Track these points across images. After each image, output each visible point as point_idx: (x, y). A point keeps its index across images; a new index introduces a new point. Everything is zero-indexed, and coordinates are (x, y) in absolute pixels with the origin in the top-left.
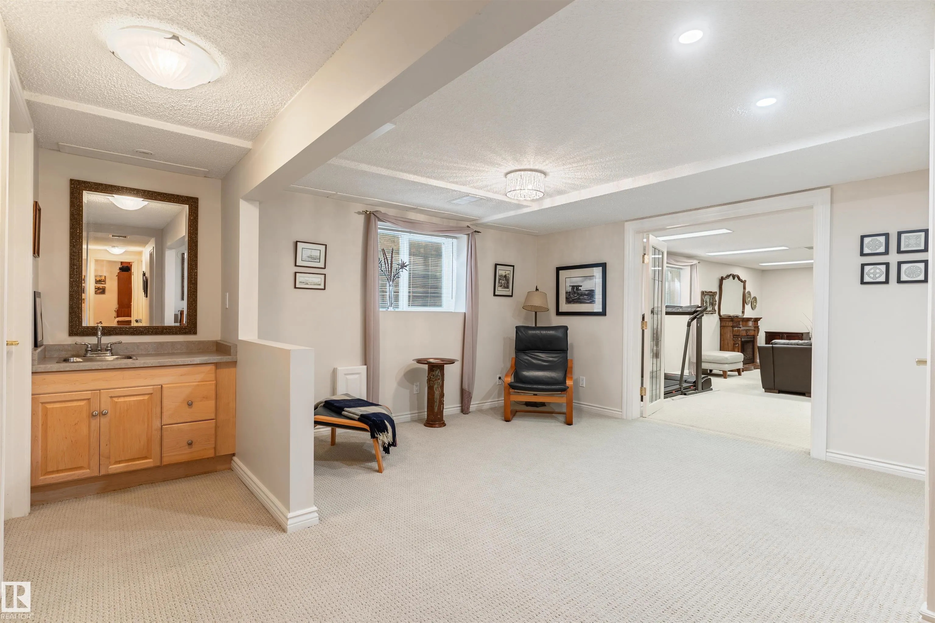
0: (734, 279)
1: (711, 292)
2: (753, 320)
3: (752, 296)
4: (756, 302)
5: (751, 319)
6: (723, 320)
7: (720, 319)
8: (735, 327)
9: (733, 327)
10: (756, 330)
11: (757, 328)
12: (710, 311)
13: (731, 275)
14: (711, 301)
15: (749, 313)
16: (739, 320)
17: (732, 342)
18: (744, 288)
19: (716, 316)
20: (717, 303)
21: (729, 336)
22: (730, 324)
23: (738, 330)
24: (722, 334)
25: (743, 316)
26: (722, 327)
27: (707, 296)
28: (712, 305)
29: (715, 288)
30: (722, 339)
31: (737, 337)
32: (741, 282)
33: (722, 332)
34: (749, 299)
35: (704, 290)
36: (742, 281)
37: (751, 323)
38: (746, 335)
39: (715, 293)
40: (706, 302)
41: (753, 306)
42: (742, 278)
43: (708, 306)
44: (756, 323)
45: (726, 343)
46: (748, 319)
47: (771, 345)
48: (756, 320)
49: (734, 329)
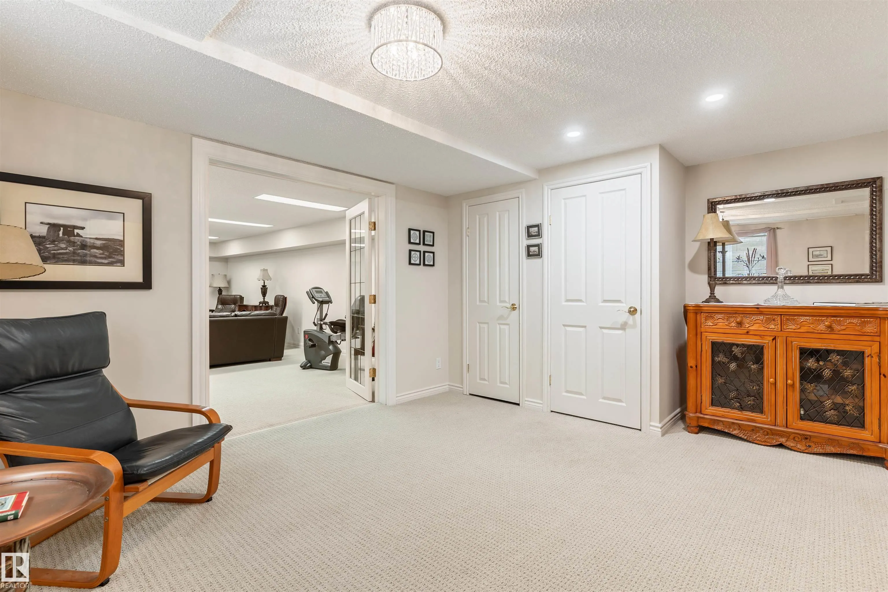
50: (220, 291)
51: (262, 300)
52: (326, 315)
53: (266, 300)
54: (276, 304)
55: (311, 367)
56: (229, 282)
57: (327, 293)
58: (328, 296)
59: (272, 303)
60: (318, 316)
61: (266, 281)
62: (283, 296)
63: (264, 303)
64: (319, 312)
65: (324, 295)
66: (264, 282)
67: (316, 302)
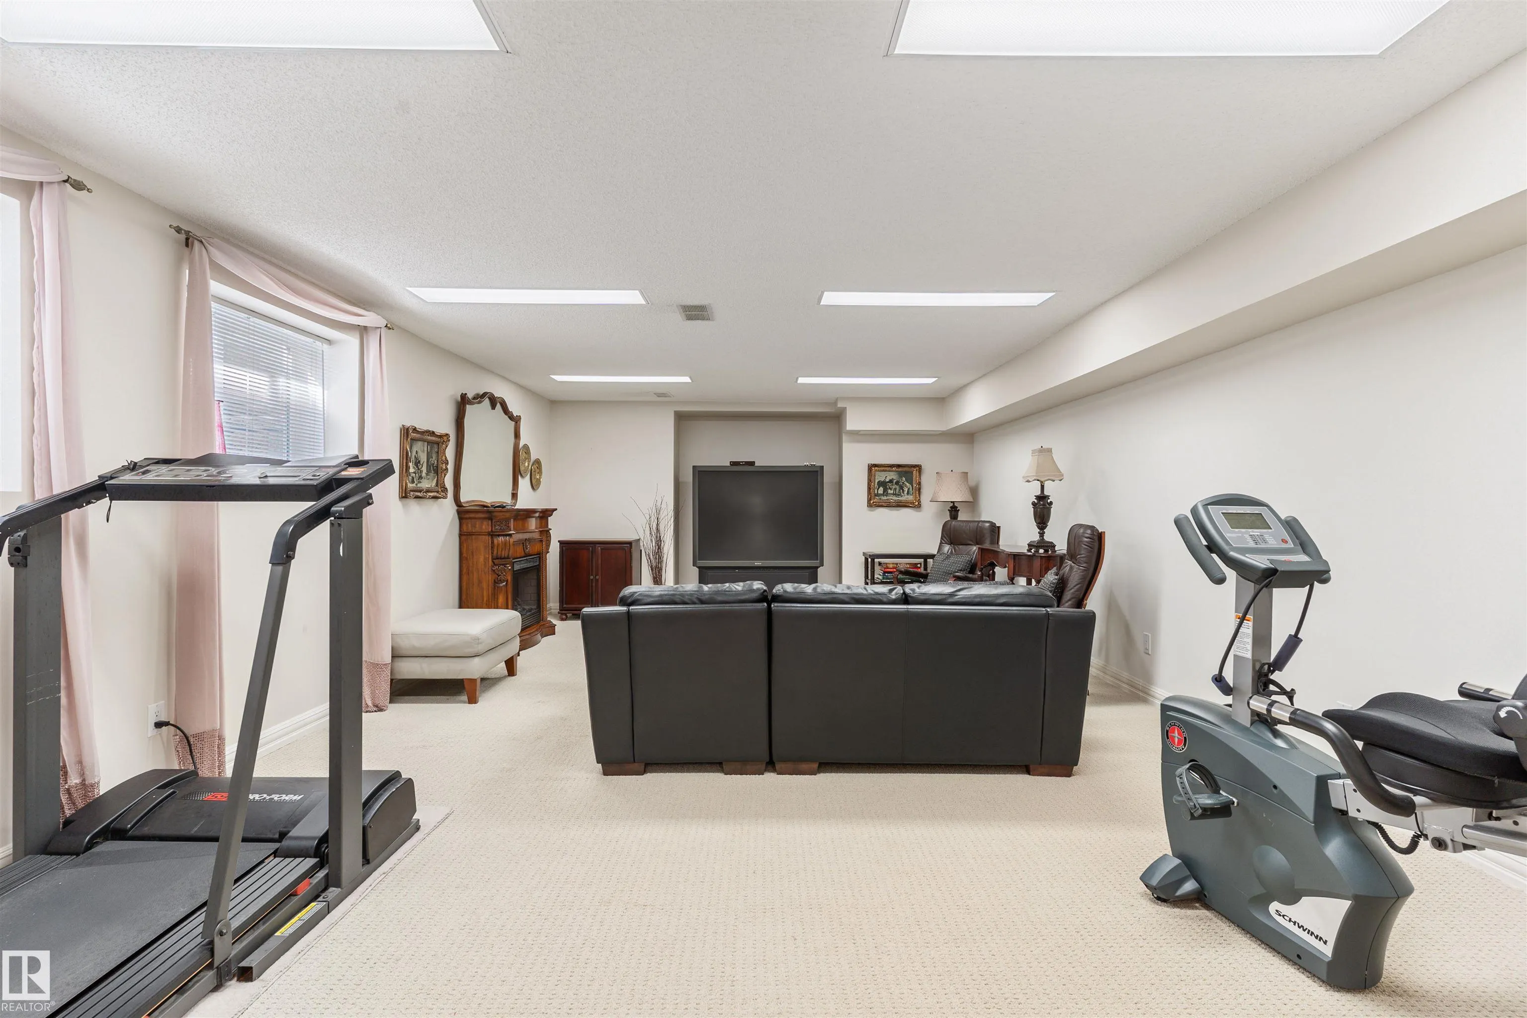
0: (493, 407)
1: (433, 433)
2: (537, 515)
3: (533, 457)
4: (540, 473)
5: (534, 511)
6: (467, 516)
7: (459, 512)
8: (499, 535)
9: (492, 535)
10: (544, 539)
11: (545, 533)
12: (428, 491)
13: (484, 395)
14: (434, 460)
15: (527, 499)
16: (508, 515)
17: (490, 578)
18: (517, 435)
19: (447, 506)
20: (451, 467)
21: (482, 559)
22: (486, 526)
23: (505, 543)
24: (465, 555)
25: (515, 504)
26: (464, 536)
27: (420, 443)
28: (436, 472)
29: (444, 425)
30: (465, 570)
31: (503, 562)
32: (509, 417)
33: (464, 550)
34: (526, 464)
35: (408, 424)
36: (511, 417)
37: (533, 524)
38: (523, 554)
39: (445, 438)
40: (417, 463)
41: (534, 481)
42: (511, 408)
43: (424, 474)
44: (544, 521)
45: (476, 581)
46: (528, 513)
47: (625, 608)
48: (546, 514)
49: (495, 541)
50: (954, 510)
51: (1036, 538)
52: (1293, 642)
53: (1047, 538)
54: (1072, 554)
55: (1199, 899)
56: (974, 491)
57: (1292, 526)
58: (1304, 543)
59: (1061, 547)
60: (1245, 648)
61: (1047, 484)
62: (1092, 528)
63: (1041, 547)
64: (1248, 629)
65: (1274, 537)
66: (1042, 487)
67: (1231, 575)
